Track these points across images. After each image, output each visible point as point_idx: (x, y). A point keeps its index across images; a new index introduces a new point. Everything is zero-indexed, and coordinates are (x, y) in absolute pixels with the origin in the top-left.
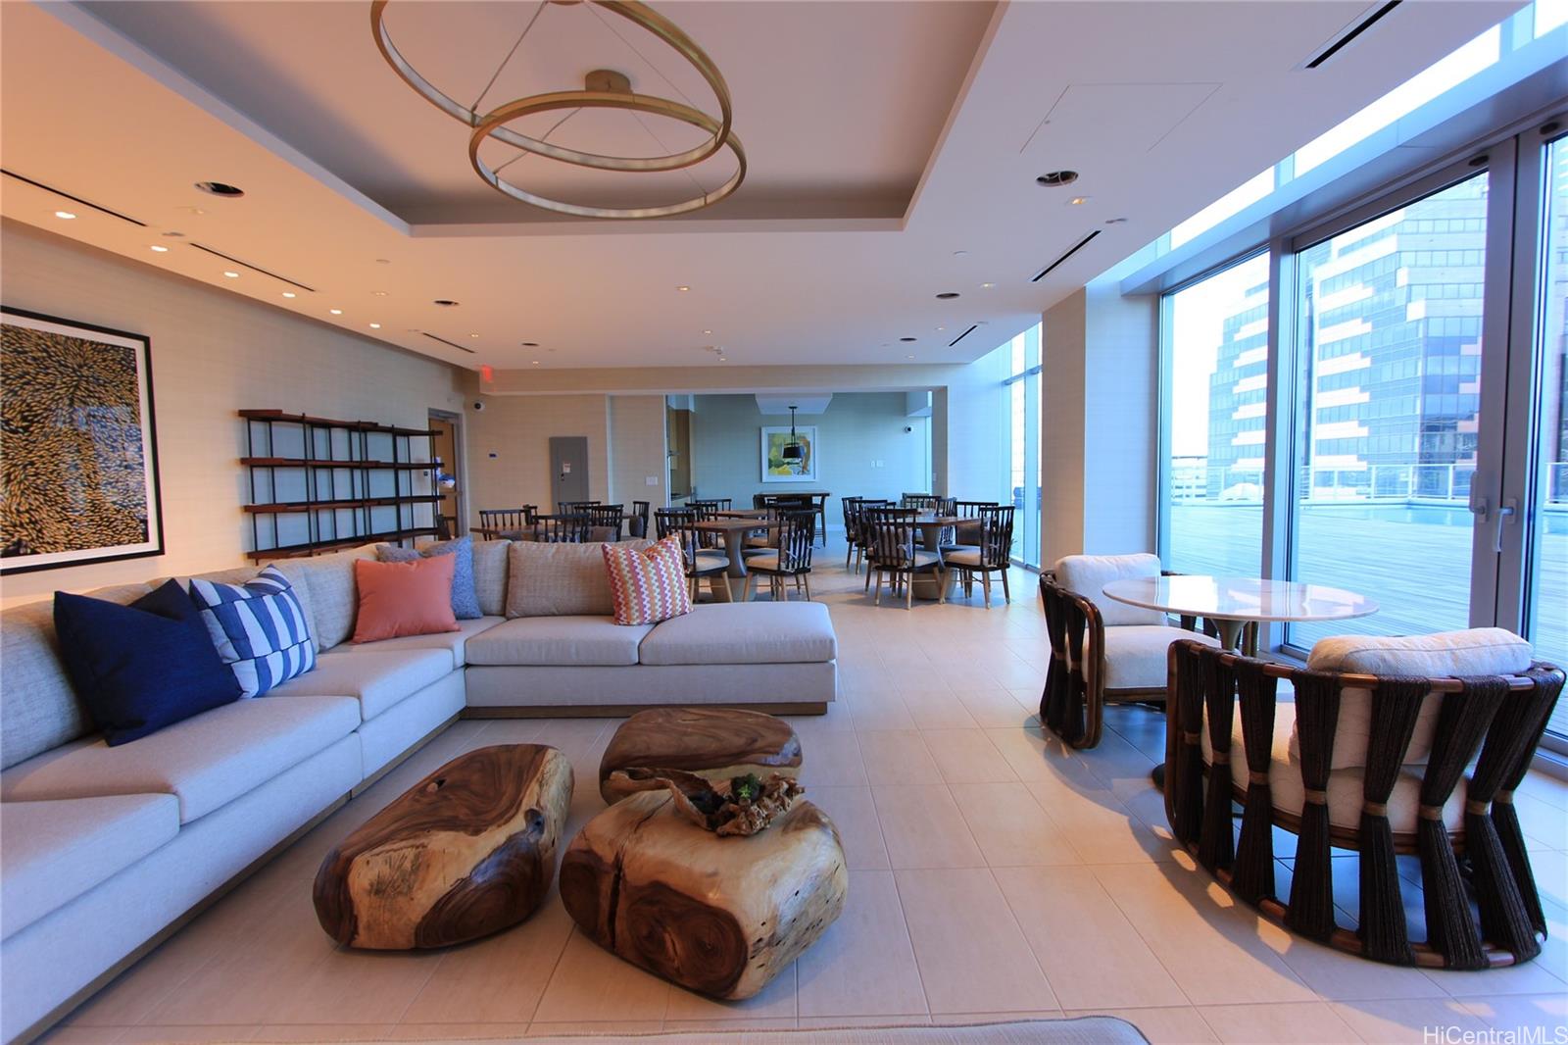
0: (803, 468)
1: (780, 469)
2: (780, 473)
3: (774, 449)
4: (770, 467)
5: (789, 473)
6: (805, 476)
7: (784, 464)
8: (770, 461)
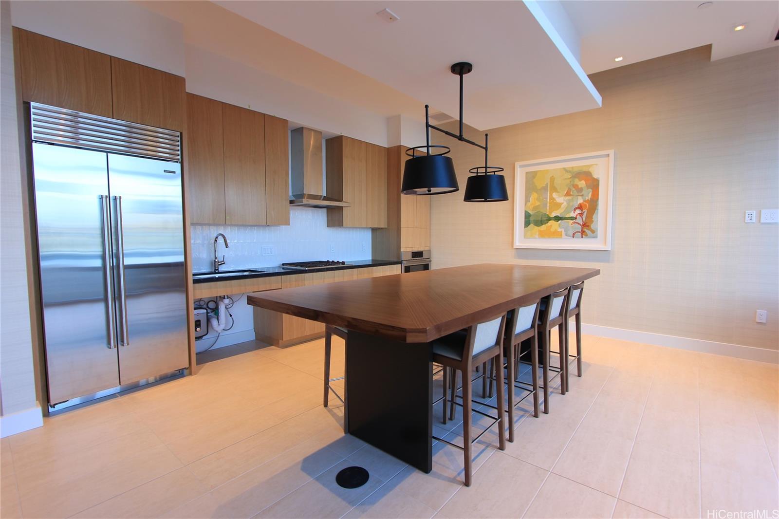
0: (585, 225)
1: (543, 227)
2: (542, 235)
3: (534, 196)
4: (527, 224)
5: (557, 235)
6: (585, 240)
7: (549, 219)
8: (527, 216)
